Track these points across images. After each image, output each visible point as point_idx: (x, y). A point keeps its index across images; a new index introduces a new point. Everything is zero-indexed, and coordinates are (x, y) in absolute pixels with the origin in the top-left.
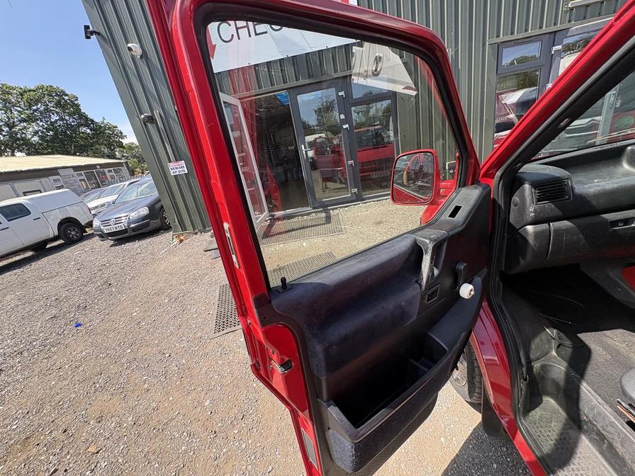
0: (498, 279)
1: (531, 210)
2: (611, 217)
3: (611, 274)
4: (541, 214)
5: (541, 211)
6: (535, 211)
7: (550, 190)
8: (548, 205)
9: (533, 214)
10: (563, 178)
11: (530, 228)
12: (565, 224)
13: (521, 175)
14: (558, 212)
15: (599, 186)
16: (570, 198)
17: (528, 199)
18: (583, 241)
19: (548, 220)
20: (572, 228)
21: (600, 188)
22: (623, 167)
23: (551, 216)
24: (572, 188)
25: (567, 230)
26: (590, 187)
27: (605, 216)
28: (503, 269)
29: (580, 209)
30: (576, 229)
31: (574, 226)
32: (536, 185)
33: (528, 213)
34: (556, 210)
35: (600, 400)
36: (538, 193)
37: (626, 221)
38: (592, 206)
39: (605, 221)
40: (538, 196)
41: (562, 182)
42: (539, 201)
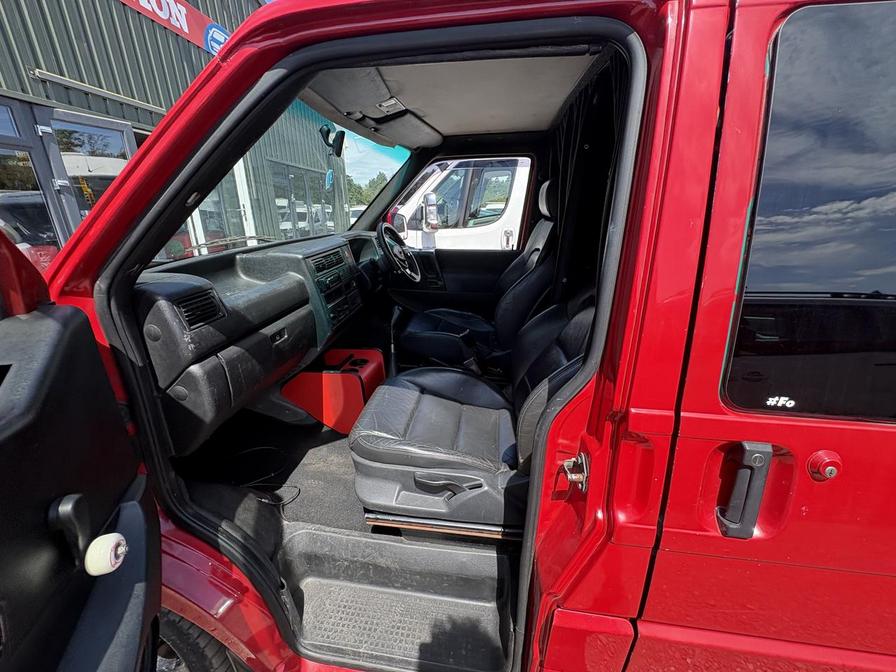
0: (173, 474)
1: (187, 339)
2: (268, 330)
3: (274, 399)
4: (203, 344)
5: (201, 340)
6: (193, 341)
7: (198, 307)
8: (204, 329)
9: (191, 347)
10: (206, 288)
11: (195, 369)
12: (233, 351)
13: (143, 287)
14: (219, 336)
16: (224, 316)
17: (175, 325)
18: (258, 367)
19: (214, 351)
20: (243, 354)
22: (240, 277)
23: (215, 343)
24: (222, 302)
25: (239, 358)
27: (264, 331)
28: (174, 453)
29: (239, 328)
30: (247, 354)
31: (243, 351)
32: (177, 300)
33: (183, 346)
34: (218, 333)
35: (347, 532)
36: (185, 312)
37: (280, 333)
38: (249, 322)
39: (266, 337)
40: (187, 316)
41: (206, 294)
42: (191, 325)
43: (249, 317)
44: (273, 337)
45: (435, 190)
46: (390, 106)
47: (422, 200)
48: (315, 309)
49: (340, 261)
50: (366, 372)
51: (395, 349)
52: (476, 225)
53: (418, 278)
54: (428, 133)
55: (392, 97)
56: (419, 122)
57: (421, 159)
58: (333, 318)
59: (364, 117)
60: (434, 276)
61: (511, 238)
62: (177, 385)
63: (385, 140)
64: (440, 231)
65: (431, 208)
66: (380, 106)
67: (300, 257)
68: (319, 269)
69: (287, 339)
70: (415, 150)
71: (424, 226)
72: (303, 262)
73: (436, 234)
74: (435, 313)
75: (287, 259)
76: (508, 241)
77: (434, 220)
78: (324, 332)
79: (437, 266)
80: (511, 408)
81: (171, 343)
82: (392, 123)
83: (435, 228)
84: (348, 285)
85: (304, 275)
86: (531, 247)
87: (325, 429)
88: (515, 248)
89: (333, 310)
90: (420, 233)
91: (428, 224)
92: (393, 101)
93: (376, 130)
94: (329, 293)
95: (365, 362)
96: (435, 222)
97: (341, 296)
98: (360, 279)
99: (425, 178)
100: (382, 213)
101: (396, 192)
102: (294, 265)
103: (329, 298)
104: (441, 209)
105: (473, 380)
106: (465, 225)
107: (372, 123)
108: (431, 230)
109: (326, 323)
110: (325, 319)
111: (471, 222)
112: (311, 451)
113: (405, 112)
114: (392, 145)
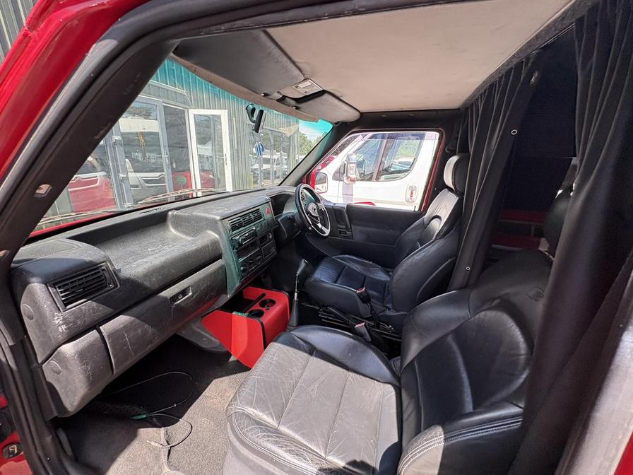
1: (58, 321)
2: (169, 293)
4: (79, 322)
5: (77, 318)
6: (66, 321)
7: (82, 283)
8: (86, 306)
9: (64, 327)
10: (98, 262)
11: (69, 349)
12: (122, 320)
14: (105, 310)
15: (146, 262)
16: (115, 287)
17: (47, 306)
18: (150, 330)
19: (95, 325)
20: (131, 323)
21: (149, 264)
22: (170, 232)
23: (96, 318)
24: (116, 273)
25: (127, 328)
26: (138, 266)
27: (164, 294)
30: (137, 321)
31: (133, 318)
32: (53, 281)
33: (54, 328)
34: (102, 307)
36: (61, 292)
37: (184, 292)
38: (146, 288)
39: (165, 299)
40: (63, 297)
41: (98, 268)
42: (66, 305)
43: (147, 284)
44: (175, 298)
45: (356, 152)
46: (306, 88)
47: (345, 158)
48: (227, 263)
49: (260, 217)
50: (271, 314)
51: (298, 297)
52: (386, 179)
53: (327, 232)
54: (345, 111)
55: (306, 79)
56: (336, 101)
57: (341, 130)
58: (243, 271)
59: (284, 97)
60: (344, 227)
61: (414, 192)
62: (52, 360)
63: (308, 117)
64: (357, 182)
65: (351, 165)
66: (297, 87)
67: (218, 218)
68: (234, 228)
69: (192, 296)
70: (336, 124)
71: (345, 179)
72: (219, 223)
73: (354, 186)
74: (341, 259)
75: (207, 219)
76: (412, 193)
77: (353, 174)
78: (234, 283)
79: (347, 219)
80: (397, 384)
81: (43, 324)
82: (310, 102)
83: (353, 181)
84: (264, 239)
85: (219, 234)
86: (432, 213)
87: (232, 359)
88: (417, 209)
89: (243, 264)
90: (341, 183)
91: (348, 177)
92: (308, 83)
93: (297, 108)
94: (240, 249)
95: (273, 302)
96: (353, 176)
97: (256, 248)
98: (277, 231)
99: (343, 147)
100: (307, 172)
101: (318, 157)
102: (212, 224)
103: (239, 254)
104: (360, 165)
105: (361, 346)
106: (377, 179)
107: (293, 102)
108: (351, 182)
109: (235, 276)
110: (234, 272)
111: (383, 177)
112: (215, 381)
113: (323, 92)
114: (315, 120)
